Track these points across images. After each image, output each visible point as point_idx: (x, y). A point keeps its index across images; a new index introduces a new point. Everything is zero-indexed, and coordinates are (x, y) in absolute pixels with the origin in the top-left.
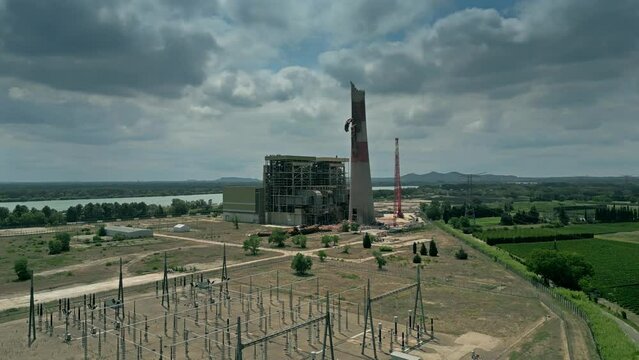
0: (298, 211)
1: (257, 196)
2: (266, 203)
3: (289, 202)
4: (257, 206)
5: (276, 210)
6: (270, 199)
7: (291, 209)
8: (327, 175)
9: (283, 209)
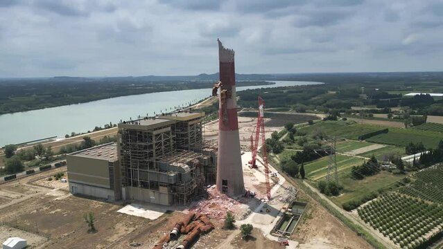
0: (163, 190)
1: (111, 170)
2: (122, 178)
3: (150, 178)
4: (111, 181)
5: (135, 184)
6: (128, 173)
7: (154, 186)
8: (186, 135)
9: (145, 185)
